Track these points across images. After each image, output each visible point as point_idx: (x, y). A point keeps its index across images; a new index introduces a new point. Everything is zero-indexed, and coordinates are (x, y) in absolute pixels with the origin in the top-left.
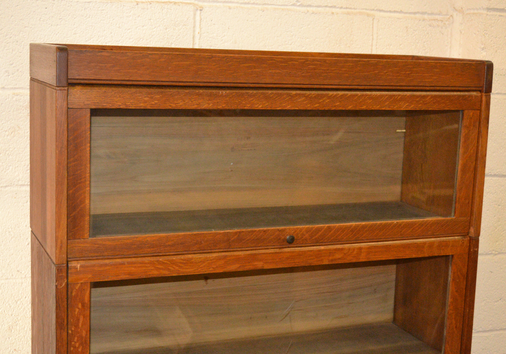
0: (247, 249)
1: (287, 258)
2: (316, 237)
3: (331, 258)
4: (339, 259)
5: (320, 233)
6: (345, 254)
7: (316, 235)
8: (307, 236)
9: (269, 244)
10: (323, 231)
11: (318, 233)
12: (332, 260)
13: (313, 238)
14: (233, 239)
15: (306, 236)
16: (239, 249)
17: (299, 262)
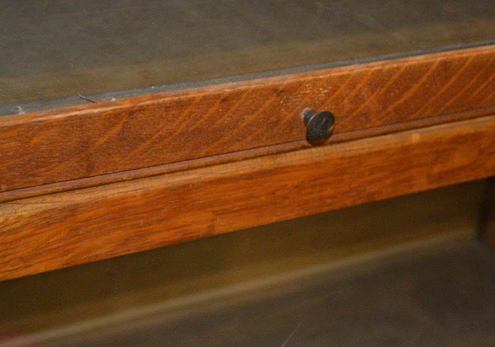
0: (156, 170)
1: (299, 188)
2: (401, 101)
3: (437, 169)
4: (461, 168)
5: (416, 87)
6: (481, 152)
7: (399, 96)
8: (371, 102)
9: (236, 146)
10: (424, 79)
11: (407, 88)
12: (440, 177)
13: (390, 108)
14: (102, 140)
15: (367, 103)
16: (125, 176)
17: (334, 197)
